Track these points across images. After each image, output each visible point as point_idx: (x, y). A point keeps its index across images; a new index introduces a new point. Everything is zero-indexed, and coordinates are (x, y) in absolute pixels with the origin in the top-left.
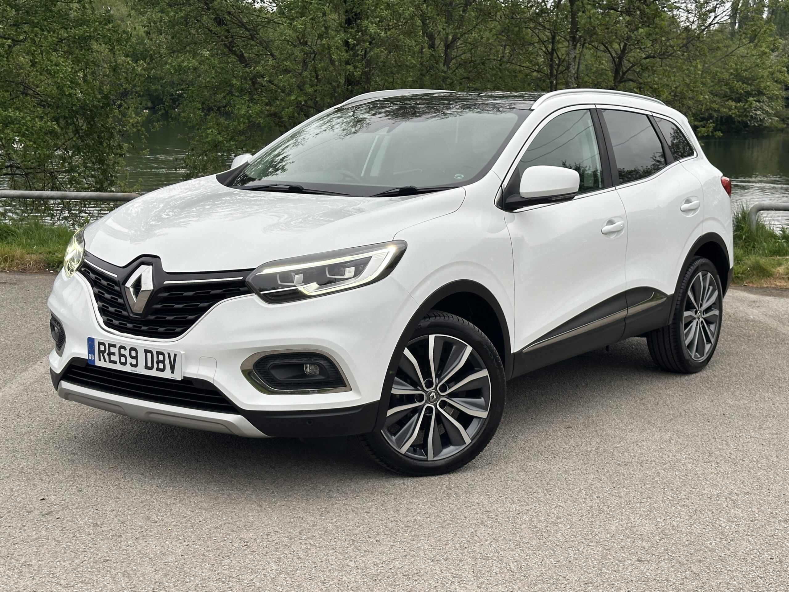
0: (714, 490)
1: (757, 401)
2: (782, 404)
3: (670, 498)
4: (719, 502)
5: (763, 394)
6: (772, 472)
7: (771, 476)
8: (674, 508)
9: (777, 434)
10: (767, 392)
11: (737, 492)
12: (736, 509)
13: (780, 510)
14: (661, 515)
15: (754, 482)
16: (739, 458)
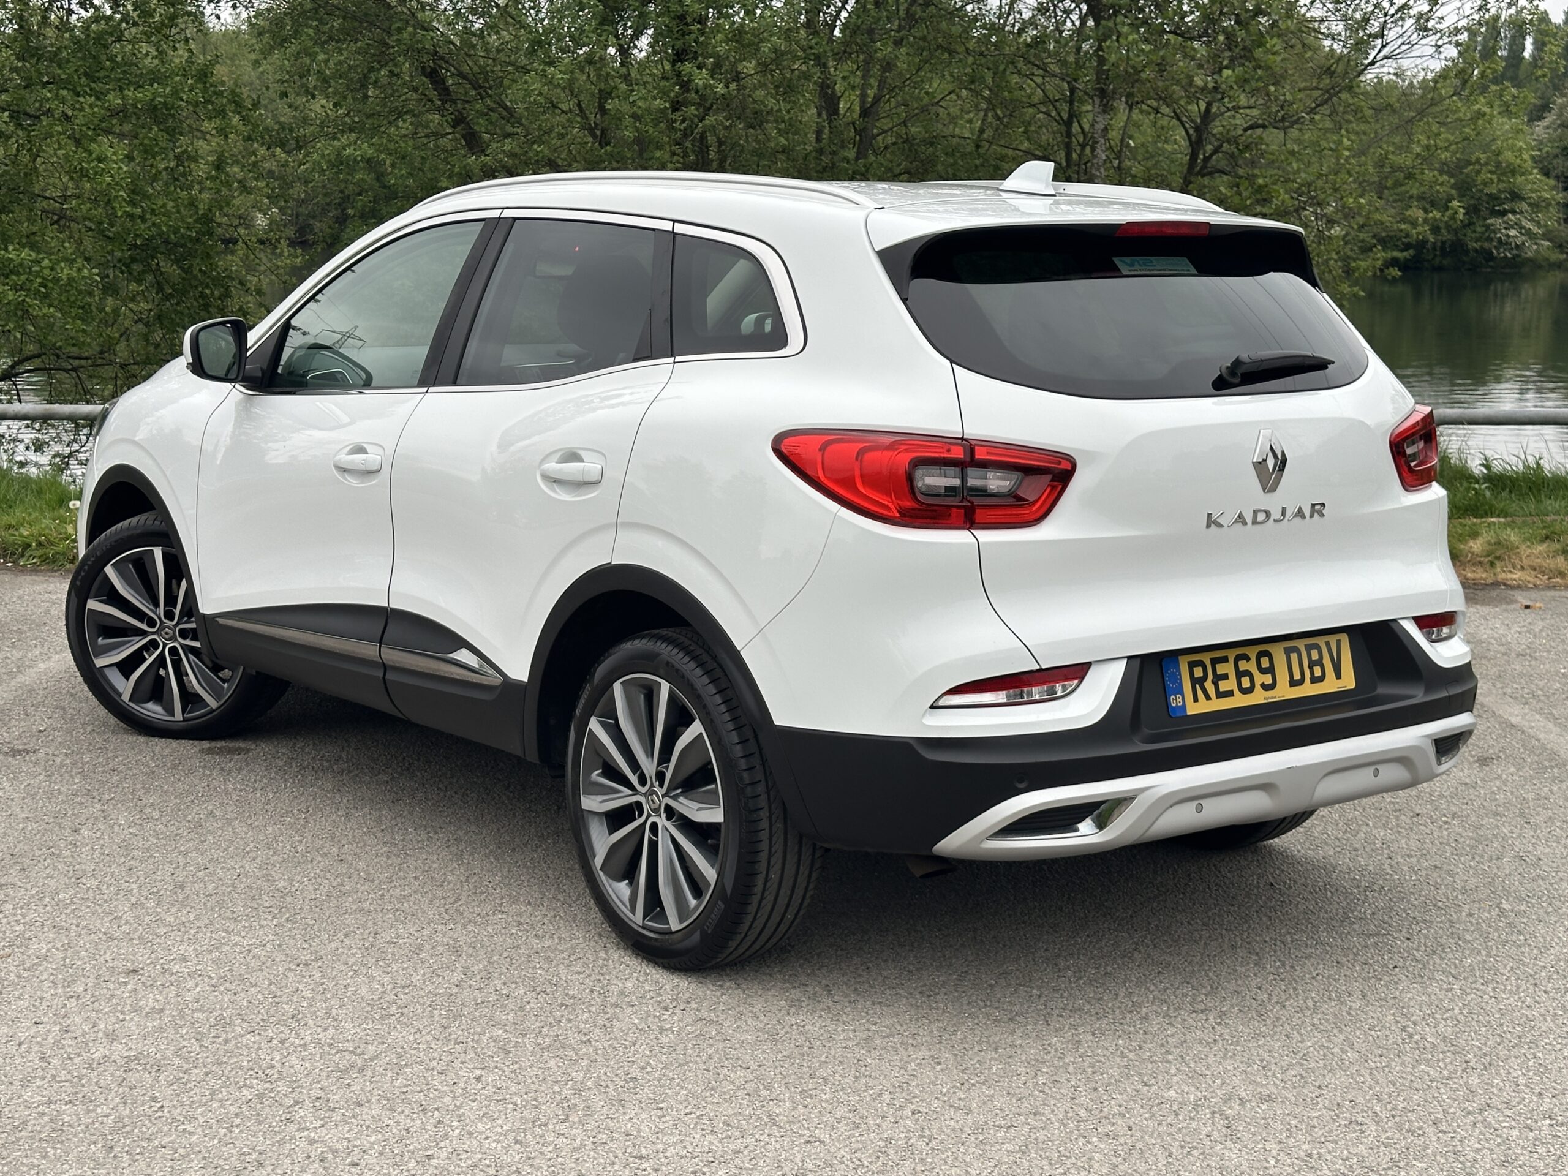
0: (1193, 1089)
1: (1356, 850)
2: (1410, 856)
3: (1083, 1113)
4: (1194, 1125)
5: (1375, 832)
6: (1342, 1037)
7: (1336, 1050)
8: (1081, 1141)
9: (1378, 934)
10: (1385, 826)
11: (1243, 1094)
12: (1229, 1143)
13: (1330, 1146)
14: (1045, 1162)
15: (1290, 1065)
16: (1275, 1000)
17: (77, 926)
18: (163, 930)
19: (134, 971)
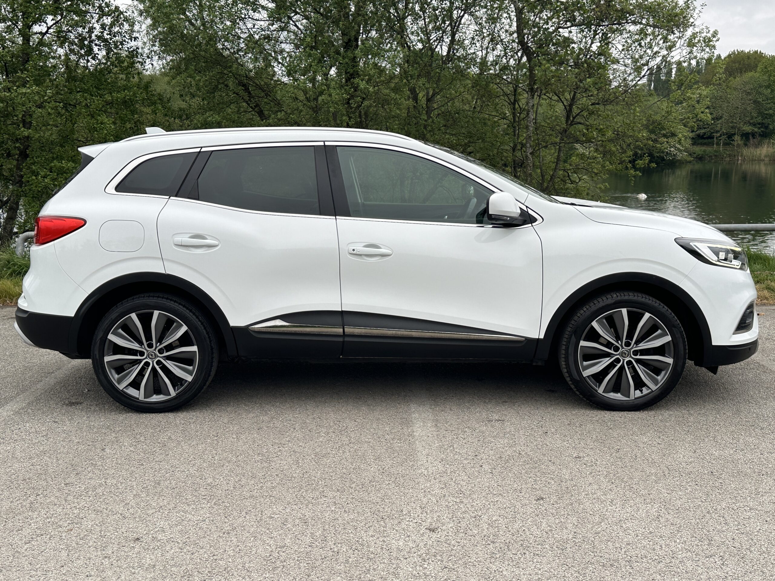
17: (107, 510)
18: (150, 512)
19: (138, 539)
